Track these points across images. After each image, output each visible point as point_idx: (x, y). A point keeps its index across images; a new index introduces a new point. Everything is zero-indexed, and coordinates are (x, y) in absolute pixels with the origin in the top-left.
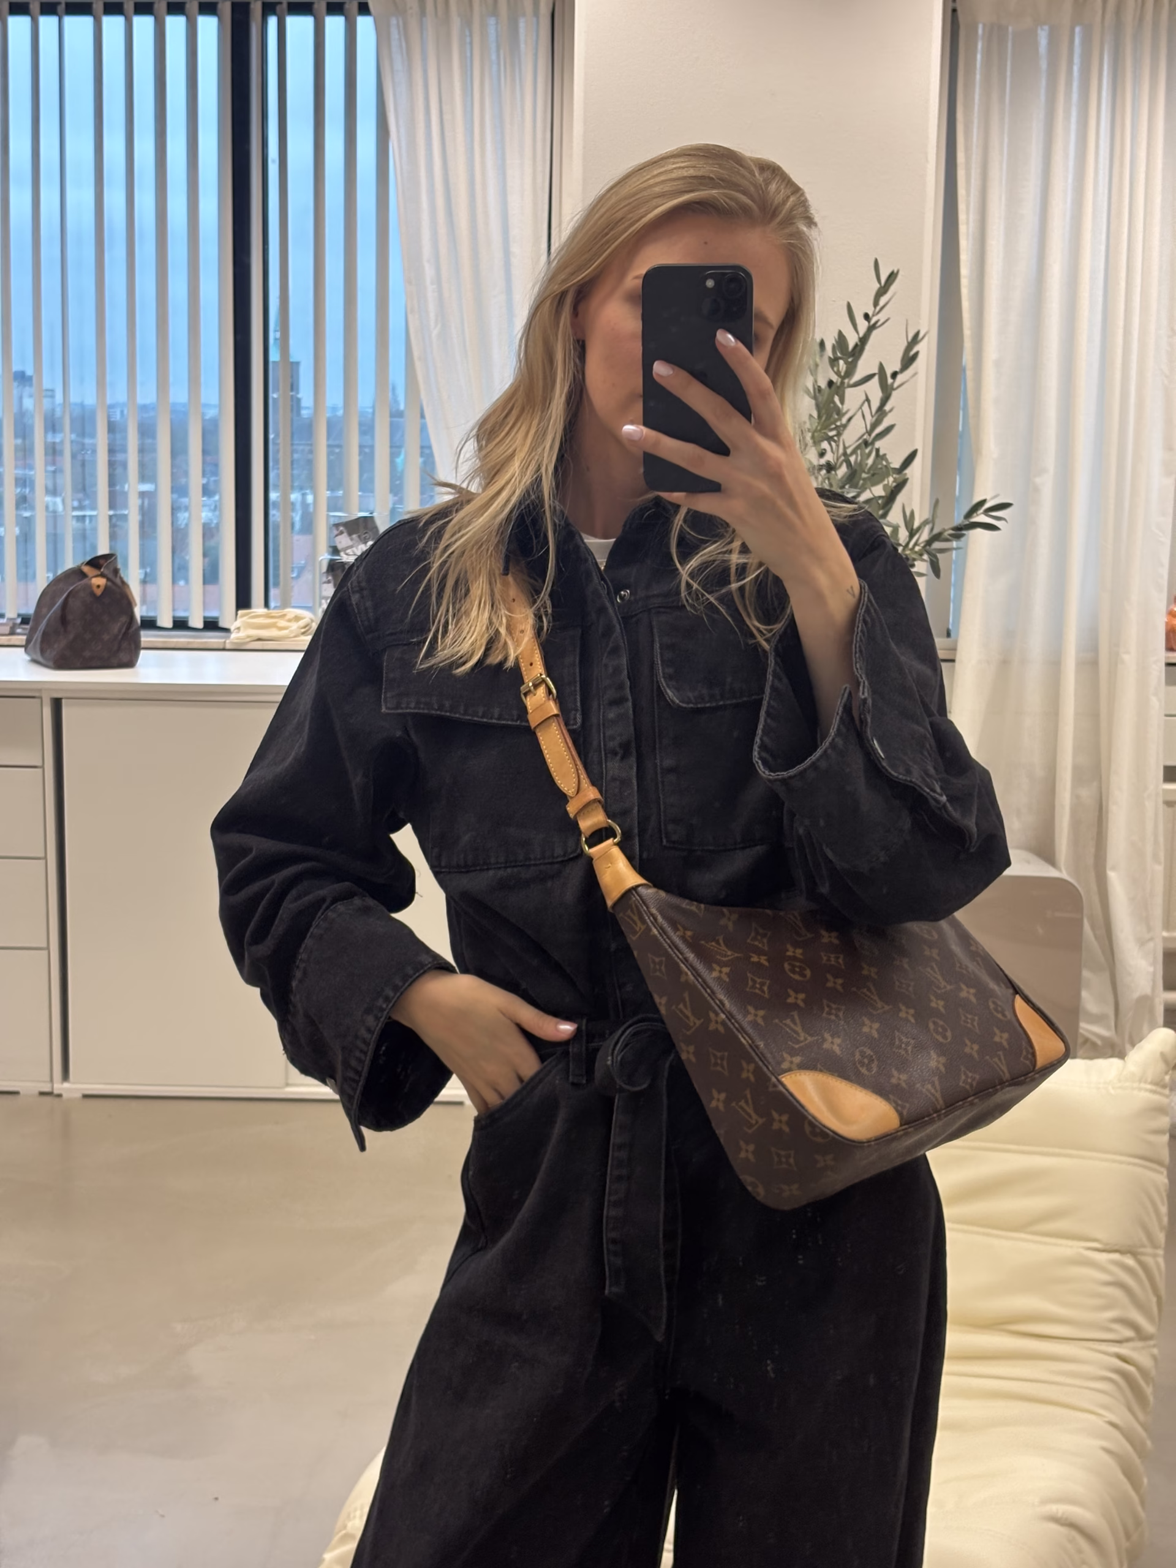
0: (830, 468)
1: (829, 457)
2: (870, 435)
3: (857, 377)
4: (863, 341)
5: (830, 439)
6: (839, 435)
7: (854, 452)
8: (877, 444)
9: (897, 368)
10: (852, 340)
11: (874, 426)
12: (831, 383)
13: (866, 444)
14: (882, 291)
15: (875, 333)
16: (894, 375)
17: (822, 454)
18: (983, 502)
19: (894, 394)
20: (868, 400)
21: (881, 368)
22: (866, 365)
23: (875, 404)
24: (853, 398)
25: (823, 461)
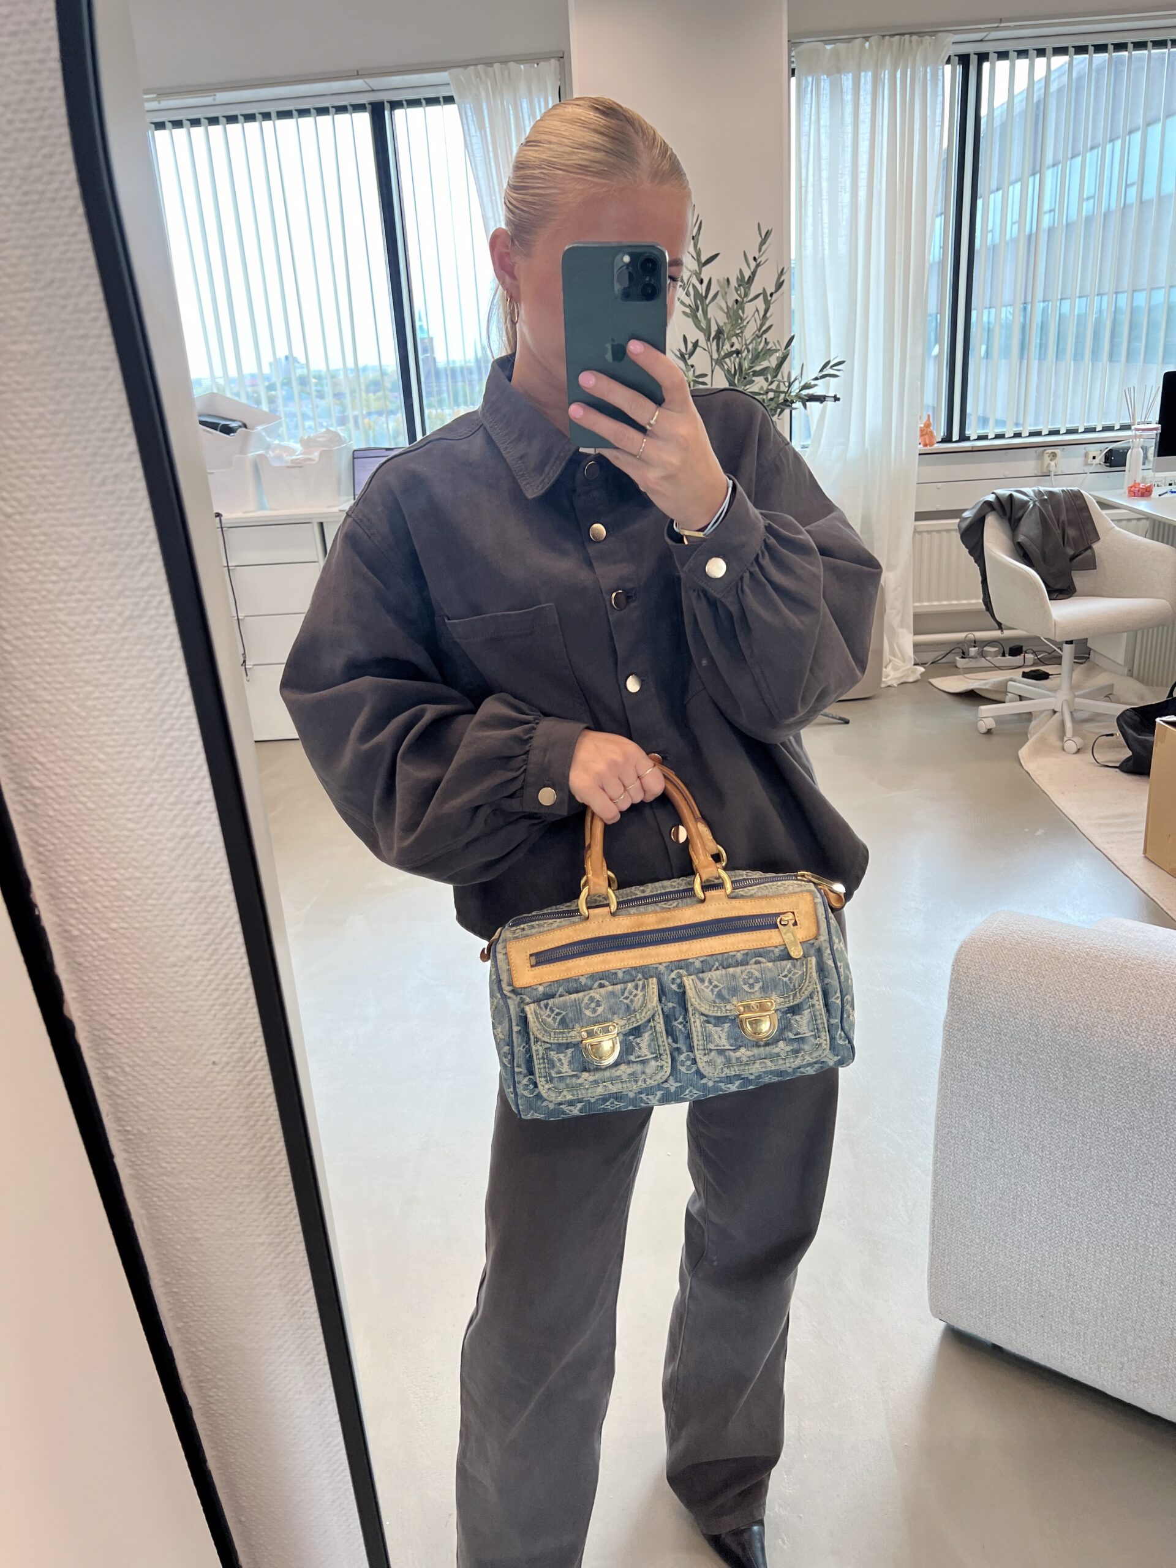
0: (738, 352)
1: (737, 346)
2: (759, 331)
3: (751, 296)
4: (754, 273)
5: (737, 335)
6: (742, 332)
7: (751, 342)
8: (764, 336)
9: (773, 291)
10: (747, 274)
11: (762, 325)
12: (737, 301)
13: (758, 337)
14: (763, 242)
15: (759, 268)
16: (771, 295)
17: (732, 346)
18: (828, 362)
19: (771, 306)
20: (757, 310)
21: (764, 289)
22: (755, 289)
23: (762, 313)
24: (749, 308)
25: (734, 349)
